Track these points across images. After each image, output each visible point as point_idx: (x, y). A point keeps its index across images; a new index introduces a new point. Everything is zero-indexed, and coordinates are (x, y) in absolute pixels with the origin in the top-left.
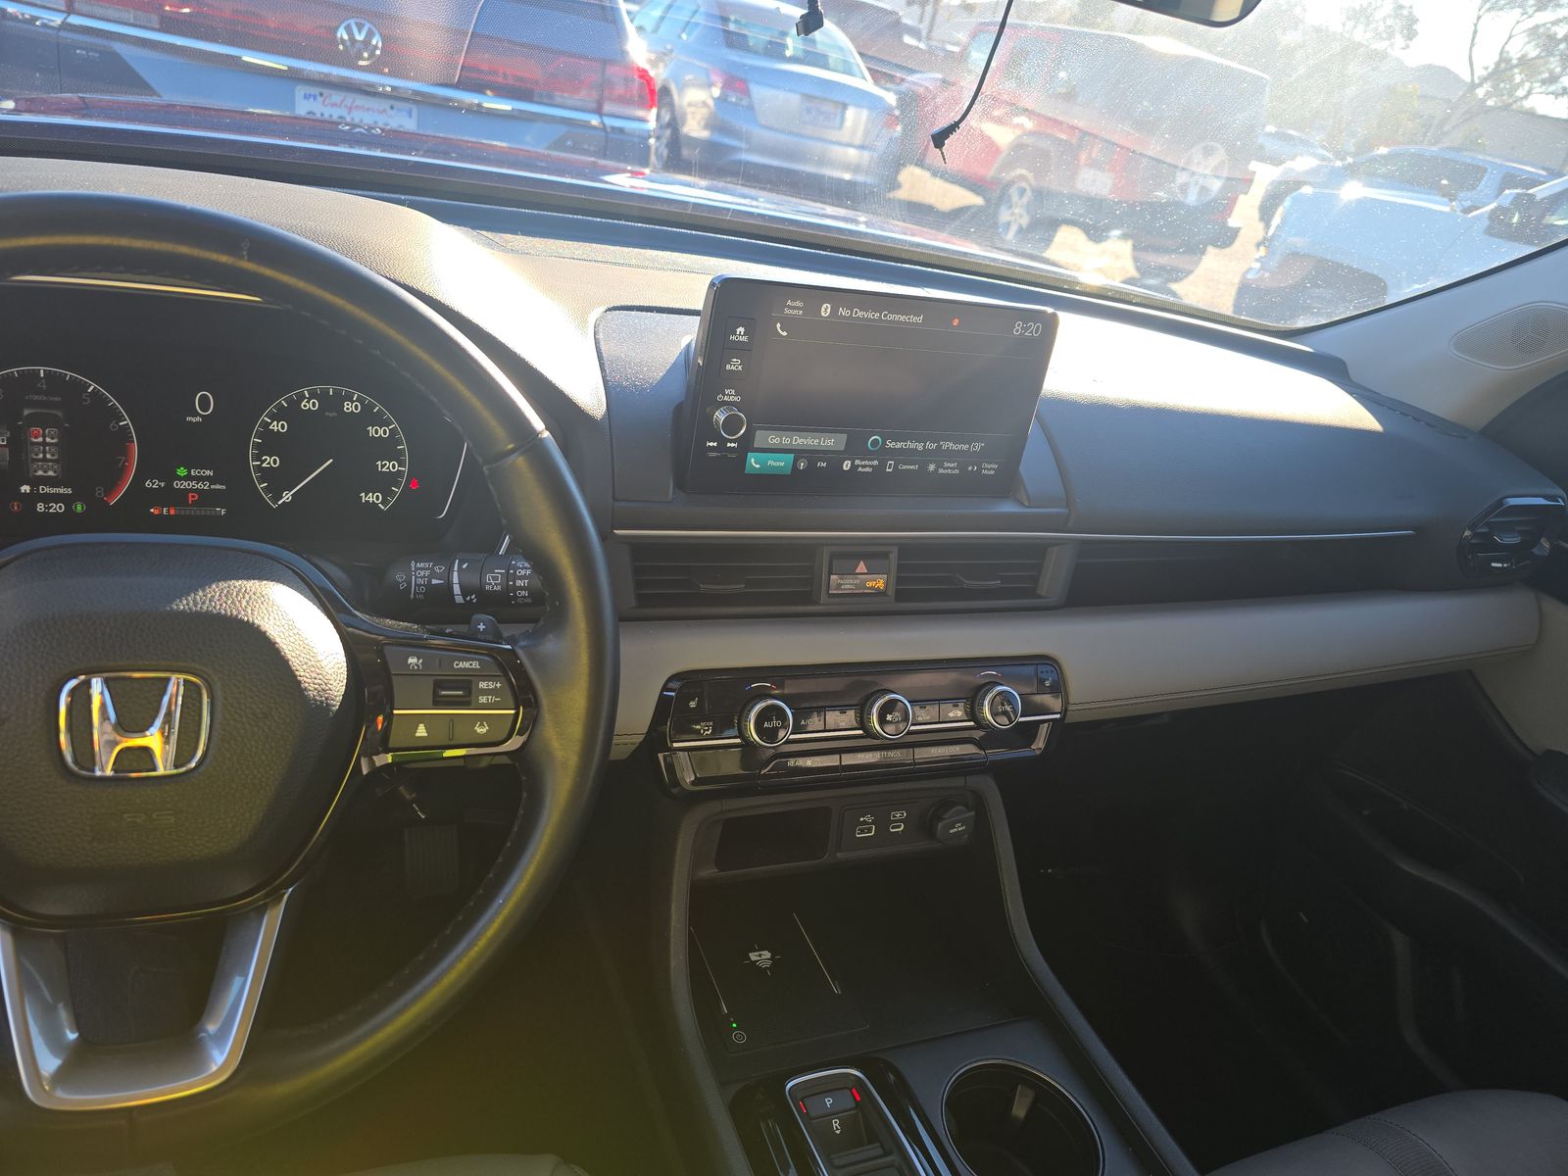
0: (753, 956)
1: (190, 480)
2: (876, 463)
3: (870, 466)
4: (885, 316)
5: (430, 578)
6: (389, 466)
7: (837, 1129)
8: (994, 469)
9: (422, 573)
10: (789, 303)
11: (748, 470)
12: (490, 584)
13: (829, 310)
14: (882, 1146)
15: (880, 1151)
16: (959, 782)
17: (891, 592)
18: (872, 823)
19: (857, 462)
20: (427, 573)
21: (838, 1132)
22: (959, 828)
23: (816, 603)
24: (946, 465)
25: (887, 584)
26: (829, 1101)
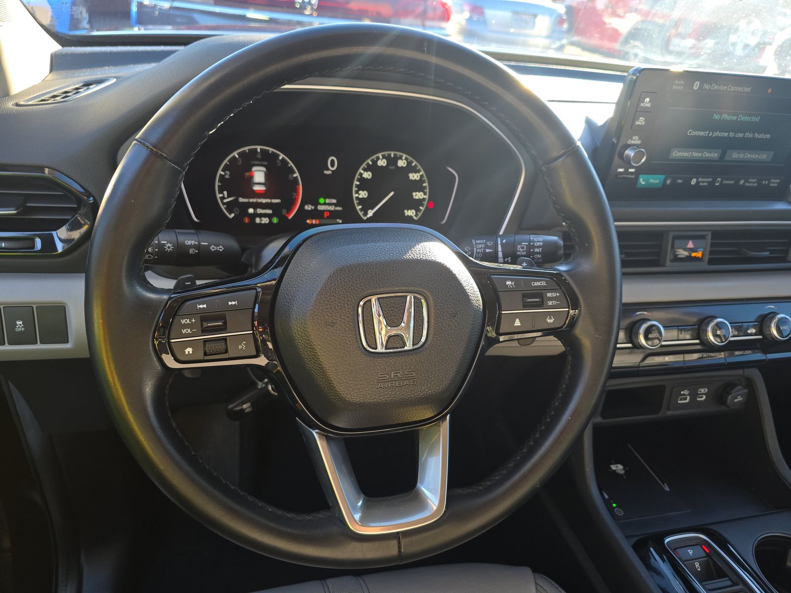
0: (613, 467)
1: (326, 205)
2: (710, 180)
3: (707, 182)
4: (730, 88)
5: (485, 248)
6: (418, 195)
7: (698, 568)
8: (777, 183)
9: (480, 246)
10: (676, 82)
11: (638, 186)
12: (520, 251)
13: (698, 86)
14: (730, 580)
15: (729, 583)
16: (740, 372)
17: (706, 259)
18: (688, 395)
19: (700, 179)
20: (483, 246)
21: (699, 569)
22: (740, 399)
23: (664, 266)
24: (750, 180)
25: (703, 254)
26: (690, 552)
